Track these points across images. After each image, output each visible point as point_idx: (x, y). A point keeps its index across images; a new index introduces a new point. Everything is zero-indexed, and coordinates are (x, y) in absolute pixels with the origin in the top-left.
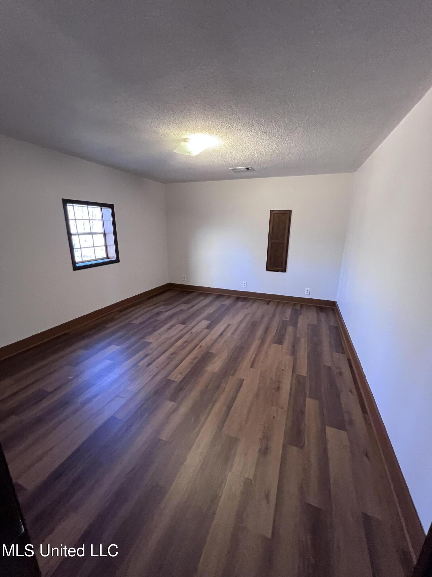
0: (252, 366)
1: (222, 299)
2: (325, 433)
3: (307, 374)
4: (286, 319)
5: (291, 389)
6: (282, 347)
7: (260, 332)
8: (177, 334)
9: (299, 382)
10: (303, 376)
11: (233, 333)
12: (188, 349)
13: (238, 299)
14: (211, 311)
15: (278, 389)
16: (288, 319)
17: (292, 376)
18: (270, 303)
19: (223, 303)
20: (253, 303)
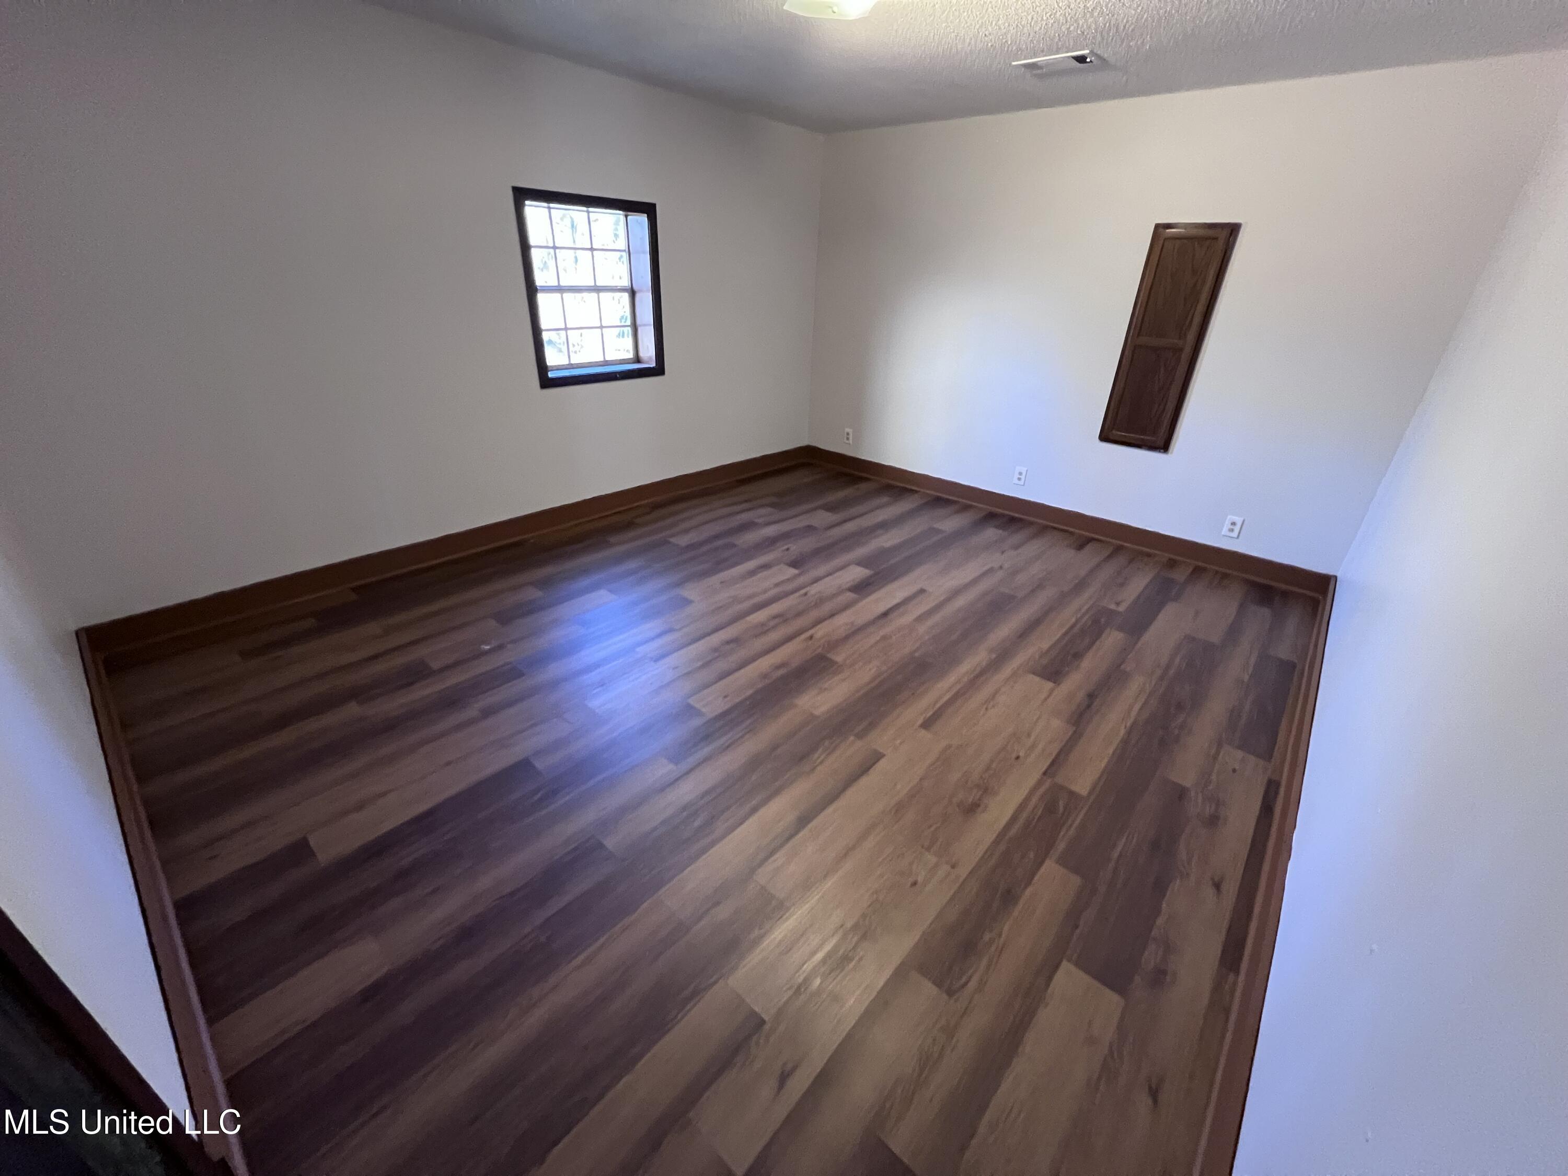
0: (927, 725)
1: (941, 512)
2: (1050, 979)
3: (1090, 793)
4: (1113, 607)
5: (1014, 819)
6: (1051, 692)
7: (1004, 631)
8: (765, 591)
9: (1050, 808)
10: (1072, 794)
11: (920, 619)
12: (774, 636)
13: (990, 517)
14: (888, 545)
15: (971, 809)
16: (1121, 609)
17: (1039, 783)
18: (1089, 548)
19: (937, 526)
20: (1035, 536)
